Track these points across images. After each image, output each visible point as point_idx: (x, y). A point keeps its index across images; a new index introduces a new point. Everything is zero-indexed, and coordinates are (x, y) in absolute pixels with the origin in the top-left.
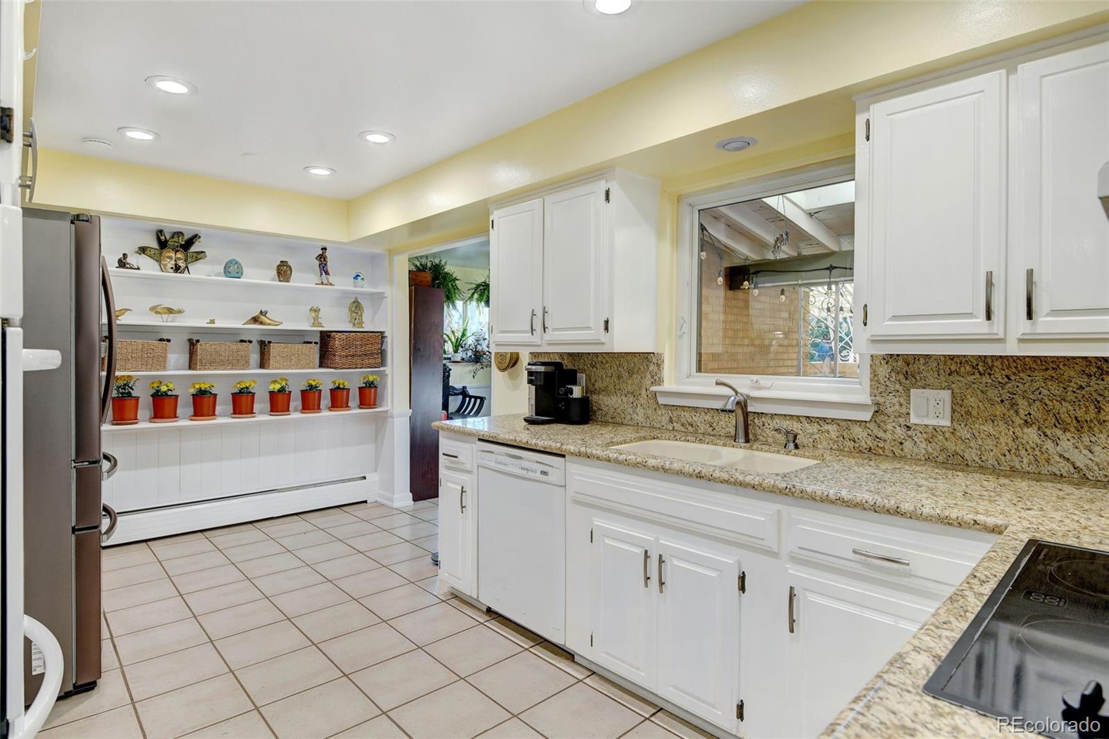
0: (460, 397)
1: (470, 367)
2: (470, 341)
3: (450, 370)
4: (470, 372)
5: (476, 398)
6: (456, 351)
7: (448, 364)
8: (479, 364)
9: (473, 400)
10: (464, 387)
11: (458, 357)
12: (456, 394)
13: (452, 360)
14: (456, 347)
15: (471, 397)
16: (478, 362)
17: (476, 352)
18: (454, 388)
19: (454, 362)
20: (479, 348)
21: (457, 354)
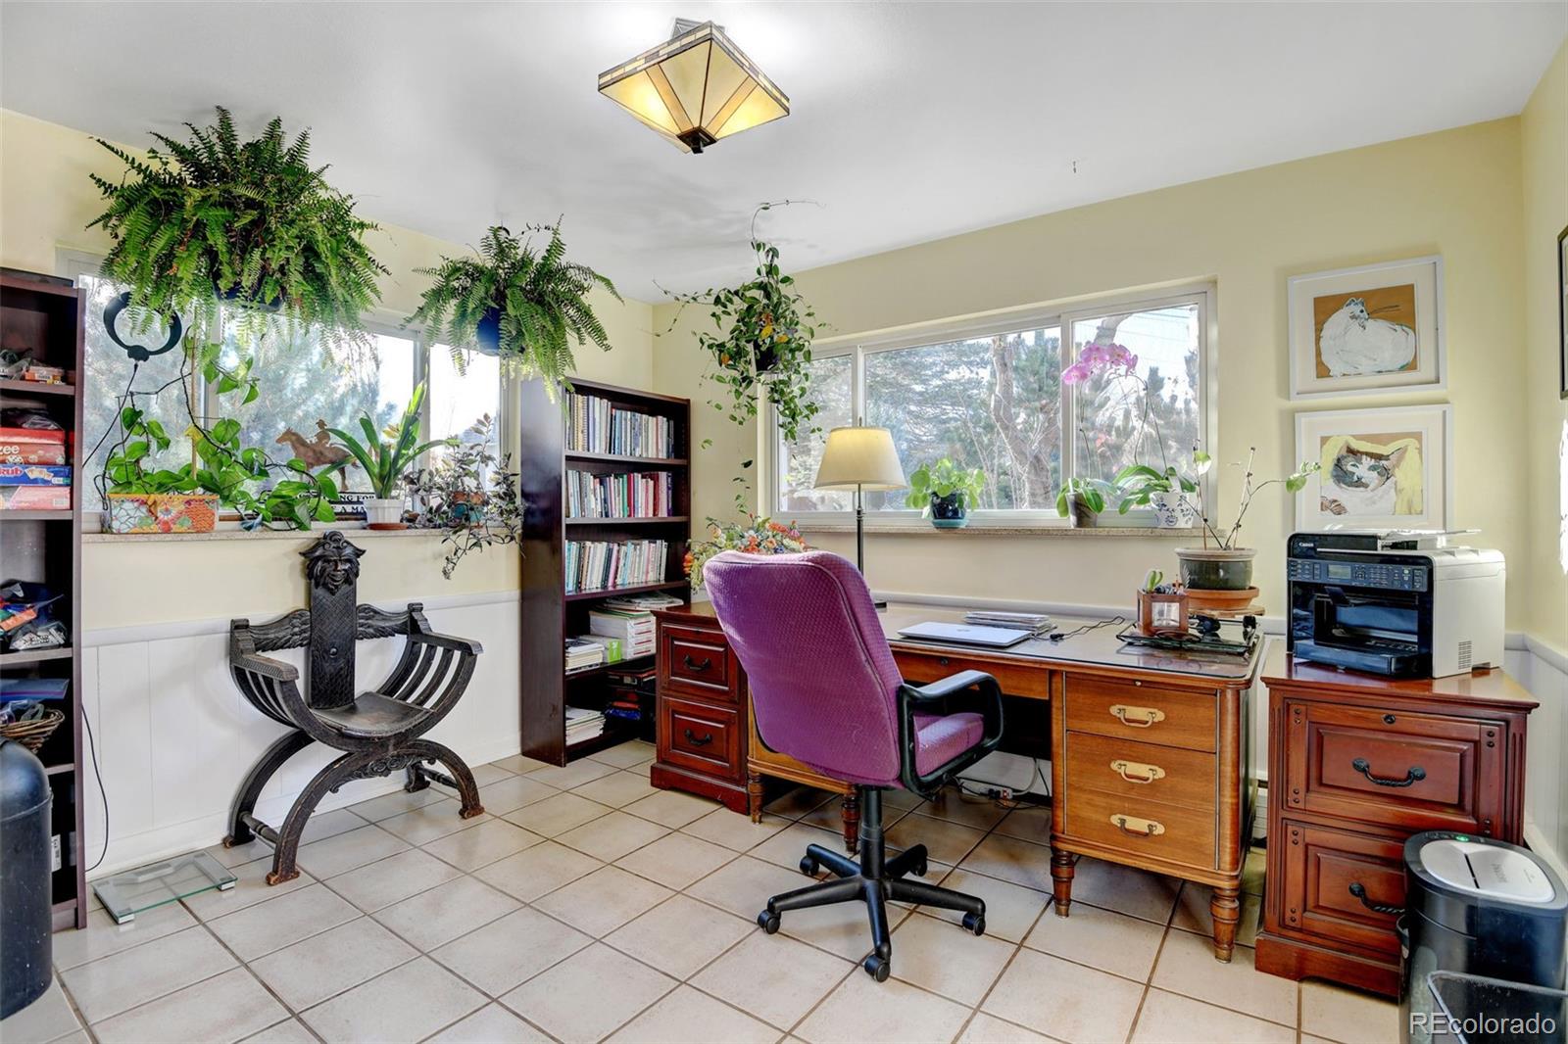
0: (400, 642)
1: (432, 545)
2: (440, 460)
3: (359, 553)
4: (436, 557)
5: (451, 645)
6: (383, 493)
7: (347, 535)
8: (465, 532)
9: (440, 650)
10: (414, 609)
11: (391, 510)
12: (382, 633)
13: (371, 520)
14: (382, 478)
15: (434, 641)
16: (464, 527)
17: (457, 494)
18: (371, 612)
19: (375, 527)
20: (470, 483)
21: (386, 502)
